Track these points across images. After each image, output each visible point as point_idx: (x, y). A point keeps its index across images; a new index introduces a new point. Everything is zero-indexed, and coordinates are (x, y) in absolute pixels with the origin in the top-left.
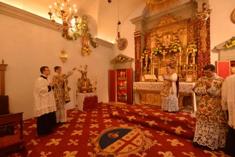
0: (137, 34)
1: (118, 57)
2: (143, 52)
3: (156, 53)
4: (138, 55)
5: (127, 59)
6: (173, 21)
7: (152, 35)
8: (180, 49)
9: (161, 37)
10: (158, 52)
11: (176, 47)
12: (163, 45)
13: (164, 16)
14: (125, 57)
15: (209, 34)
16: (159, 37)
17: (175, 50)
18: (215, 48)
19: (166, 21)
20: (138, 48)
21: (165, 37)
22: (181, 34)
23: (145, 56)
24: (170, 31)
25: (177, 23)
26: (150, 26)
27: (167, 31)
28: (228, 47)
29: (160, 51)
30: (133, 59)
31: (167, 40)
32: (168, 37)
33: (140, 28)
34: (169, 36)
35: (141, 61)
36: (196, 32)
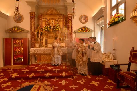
0: (32, 14)
1: (15, 28)
2: (37, 28)
3: (46, 29)
4: (33, 29)
5: (24, 31)
6: (56, 13)
7: (43, 17)
8: (60, 29)
9: (49, 20)
10: (47, 29)
11: (57, 28)
12: (50, 25)
13: (51, 8)
14: (21, 29)
15: (72, 24)
16: (47, 20)
17: (57, 30)
18: (74, 31)
19: (52, 12)
20: (33, 24)
21: (51, 21)
22: (60, 21)
23: (39, 31)
24: (54, 18)
25: (58, 15)
26: (42, 12)
27: (52, 17)
28: (79, 32)
29: (49, 29)
30: (28, 31)
31: (52, 23)
32: (53, 21)
33: (34, 10)
34: (54, 21)
35: (36, 33)
36: (66, 22)
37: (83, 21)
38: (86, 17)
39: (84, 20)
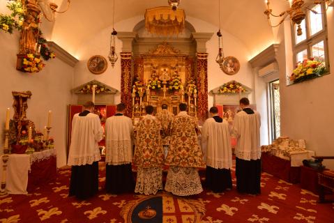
0: (126, 56)
1: (91, 84)
2: (134, 84)
3: (154, 87)
4: (126, 86)
5: (108, 90)
6: (172, 53)
7: (144, 62)
8: (182, 86)
9: (157, 68)
10: (156, 87)
11: (177, 84)
13: (163, 44)
14: (104, 86)
16: (154, 68)
17: (177, 88)
18: (212, 91)
19: (164, 51)
20: (127, 77)
21: (162, 69)
22: (180, 70)
23: (137, 90)
24: (168, 63)
25: (176, 57)
26: (143, 50)
27: (163, 62)
28: (221, 92)
29: (159, 86)
30: (117, 91)
31: (164, 73)
32: (165, 70)
33: (129, 49)
34: (167, 70)
36: (193, 71)
37: (229, 69)
38: (235, 61)
39: (231, 67)
